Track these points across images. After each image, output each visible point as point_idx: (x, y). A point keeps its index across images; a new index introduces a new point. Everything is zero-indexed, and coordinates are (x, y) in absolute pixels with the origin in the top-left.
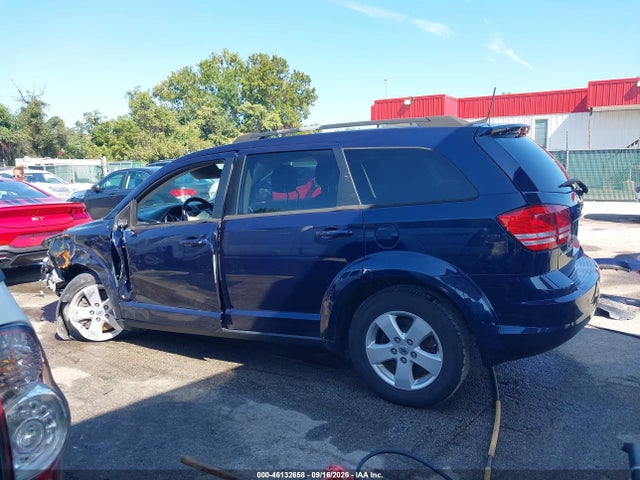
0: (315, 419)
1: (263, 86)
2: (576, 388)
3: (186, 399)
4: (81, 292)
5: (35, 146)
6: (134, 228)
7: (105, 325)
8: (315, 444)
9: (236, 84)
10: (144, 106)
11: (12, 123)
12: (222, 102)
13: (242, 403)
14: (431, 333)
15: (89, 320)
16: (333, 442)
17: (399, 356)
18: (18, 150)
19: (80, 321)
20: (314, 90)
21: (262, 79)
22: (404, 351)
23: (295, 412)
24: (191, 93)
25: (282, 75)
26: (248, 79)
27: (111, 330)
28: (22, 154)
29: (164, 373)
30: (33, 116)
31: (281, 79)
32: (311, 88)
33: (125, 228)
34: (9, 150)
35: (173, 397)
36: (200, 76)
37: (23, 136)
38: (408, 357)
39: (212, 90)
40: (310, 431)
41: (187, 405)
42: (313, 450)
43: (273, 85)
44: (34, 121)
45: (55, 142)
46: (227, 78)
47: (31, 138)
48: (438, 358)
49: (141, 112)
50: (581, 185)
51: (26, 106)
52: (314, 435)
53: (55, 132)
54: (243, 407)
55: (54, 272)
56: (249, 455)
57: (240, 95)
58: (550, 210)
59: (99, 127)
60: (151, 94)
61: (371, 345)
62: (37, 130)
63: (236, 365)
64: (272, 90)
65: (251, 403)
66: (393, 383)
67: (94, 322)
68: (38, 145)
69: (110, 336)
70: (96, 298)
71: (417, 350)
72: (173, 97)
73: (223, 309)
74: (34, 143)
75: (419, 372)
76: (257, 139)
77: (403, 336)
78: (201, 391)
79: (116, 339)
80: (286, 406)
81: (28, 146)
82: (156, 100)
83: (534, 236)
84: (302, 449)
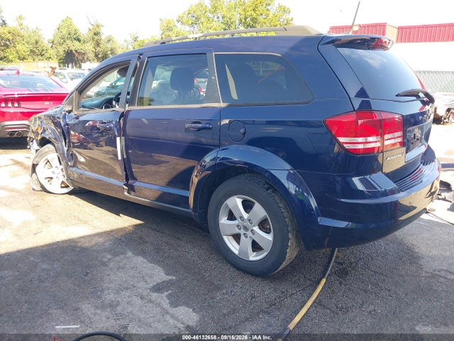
0: (168, 275)
1: (254, 15)
2: (402, 276)
3: (87, 245)
4: (45, 158)
5: (96, 56)
6: (76, 113)
7: (63, 182)
8: (154, 295)
9: (235, 13)
10: (170, 29)
11: (82, 39)
12: (224, 27)
13: (122, 253)
14: (265, 216)
15: (52, 178)
16: (169, 297)
17: (242, 232)
18: (86, 58)
19: (46, 178)
20: (292, 20)
21: (254, 10)
22: (246, 228)
23: (156, 266)
24: (203, 19)
25: (269, 8)
26: (244, 10)
27: (67, 187)
28: (88, 60)
29: (86, 223)
30: (95, 34)
31: (268, 10)
32: (290, 18)
33: (70, 112)
34: (80, 58)
35: (78, 242)
36: (210, 7)
37: (89, 48)
38: (249, 233)
39: (218, 18)
40: (158, 284)
41: (84, 250)
42: (151, 301)
43: (261, 14)
44: (96, 38)
45: (109, 52)
46: (229, 10)
47: (94, 50)
48: (270, 237)
49: (167, 33)
50: (427, 95)
51: (91, 27)
52: (158, 288)
53: (109, 46)
54: (122, 257)
55: (35, 141)
56: (99, 297)
57: (237, 22)
58: (379, 116)
59: (138, 43)
60: (175, 20)
61: (223, 220)
62: (98, 44)
63: (139, 222)
64: (261, 19)
65: (130, 254)
66: (237, 252)
67: (55, 179)
68: (99, 54)
69: (66, 190)
70: (55, 162)
71: (256, 229)
72: (190, 22)
73: (127, 179)
74: (95, 53)
75: (256, 247)
76: (159, 44)
77: (246, 216)
78: (101, 240)
79: (70, 193)
80: (152, 261)
81: (91, 55)
82: (179, 25)
83: (360, 140)
84: (142, 298)
